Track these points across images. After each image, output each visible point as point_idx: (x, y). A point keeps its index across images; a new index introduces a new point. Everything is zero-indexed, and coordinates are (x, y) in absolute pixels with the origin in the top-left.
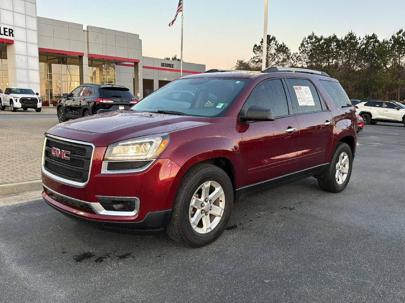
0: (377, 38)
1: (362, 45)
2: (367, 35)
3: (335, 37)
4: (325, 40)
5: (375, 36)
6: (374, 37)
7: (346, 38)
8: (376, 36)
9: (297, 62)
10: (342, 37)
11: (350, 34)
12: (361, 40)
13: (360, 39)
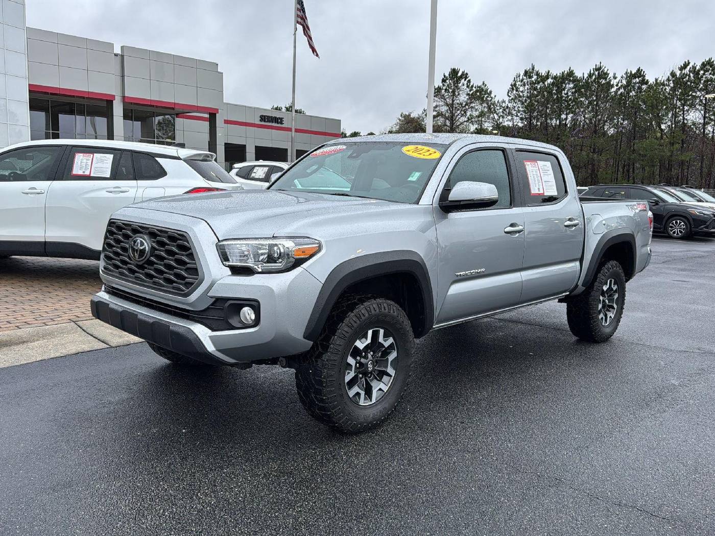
0: (644, 76)
1: (619, 89)
2: (629, 71)
3: (571, 73)
4: (555, 78)
5: (642, 73)
6: (639, 73)
7: (590, 75)
8: (644, 72)
9: (503, 117)
10: (583, 74)
11: (598, 69)
12: (617, 80)
13: (615, 78)
